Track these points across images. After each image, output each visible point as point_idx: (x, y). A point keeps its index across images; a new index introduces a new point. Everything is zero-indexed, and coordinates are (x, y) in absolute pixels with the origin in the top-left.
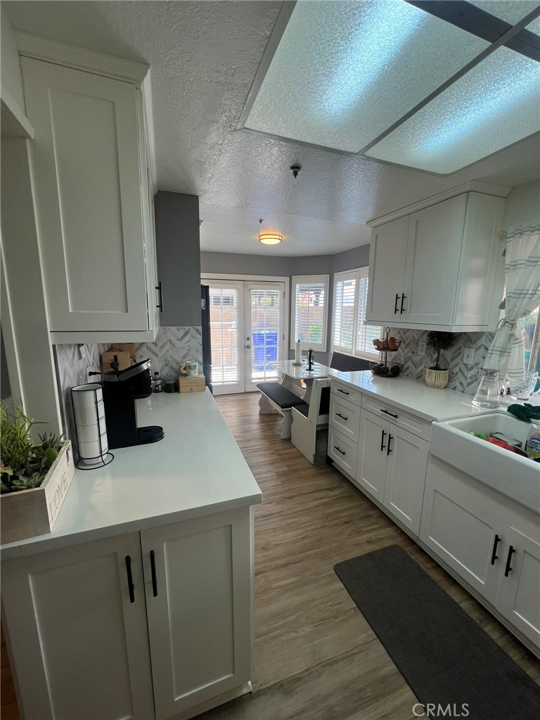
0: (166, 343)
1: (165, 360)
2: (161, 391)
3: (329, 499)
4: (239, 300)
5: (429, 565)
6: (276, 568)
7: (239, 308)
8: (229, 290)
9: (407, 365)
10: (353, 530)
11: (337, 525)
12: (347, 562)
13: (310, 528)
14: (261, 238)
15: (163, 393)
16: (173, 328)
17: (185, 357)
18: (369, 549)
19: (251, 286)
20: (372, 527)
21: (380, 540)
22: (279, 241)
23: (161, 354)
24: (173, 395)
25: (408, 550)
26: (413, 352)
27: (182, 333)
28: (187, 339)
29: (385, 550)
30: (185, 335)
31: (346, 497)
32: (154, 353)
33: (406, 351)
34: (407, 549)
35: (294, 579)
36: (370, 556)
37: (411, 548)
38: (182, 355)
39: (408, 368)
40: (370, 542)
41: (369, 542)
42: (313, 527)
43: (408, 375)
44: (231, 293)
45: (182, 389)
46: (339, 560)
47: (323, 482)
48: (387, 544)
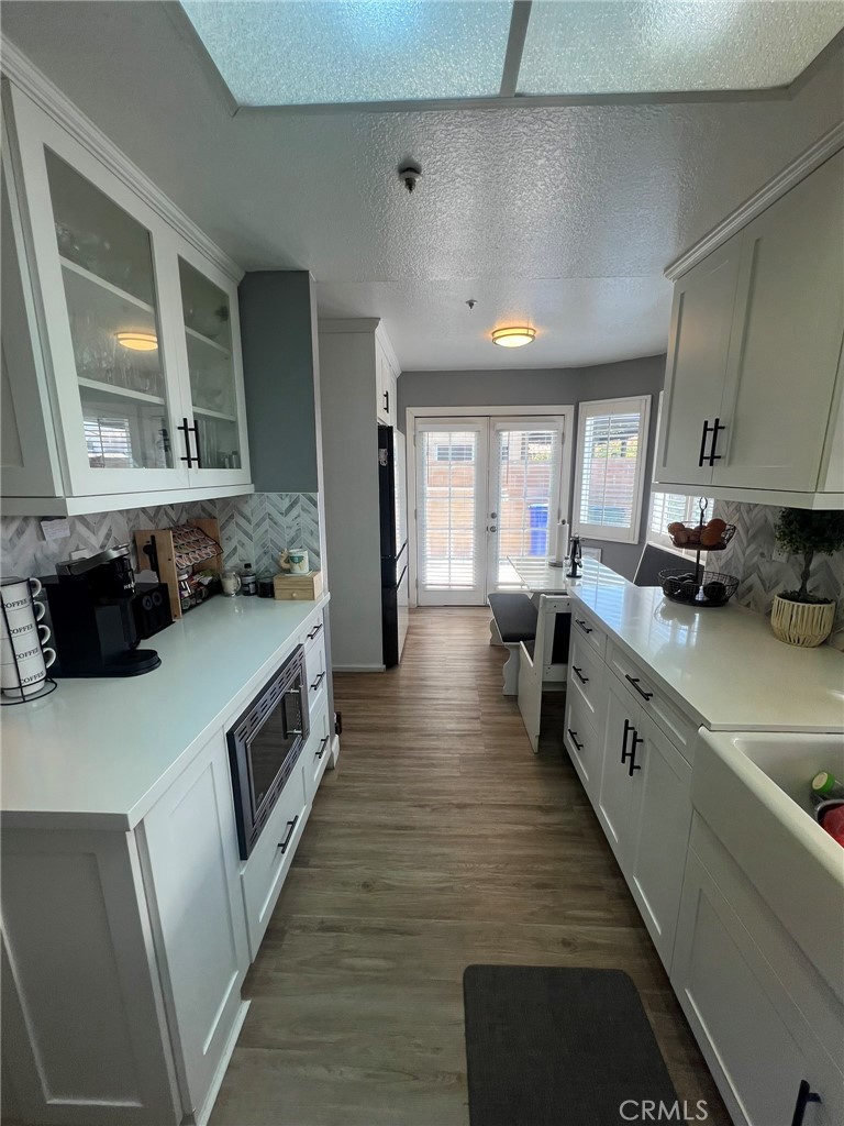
0: (263, 519)
1: (263, 546)
2: (253, 594)
3: (530, 828)
4: (479, 450)
5: (681, 1052)
6: (366, 931)
7: (479, 464)
8: (463, 434)
9: (749, 582)
10: (545, 907)
11: (517, 885)
12: (495, 971)
13: (465, 875)
14: (496, 335)
15: (255, 597)
16: (273, 495)
17: (292, 542)
18: (559, 958)
19: (499, 426)
20: (588, 914)
21: (593, 946)
22: (530, 339)
23: (256, 536)
24: (269, 601)
25: (647, 993)
26: (762, 555)
27: (286, 503)
28: (294, 512)
29: (589, 975)
30: (292, 506)
31: (567, 833)
32: (246, 534)
33: (748, 552)
34: (646, 991)
35: (381, 963)
36: (553, 975)
37: (657, 992)
38: (288, 538)
39: (750, 589)
40: (570, 944)
41: (566, 943)
42: (469, 875)
43: (748, 605)
44: (466, 438)
45: (277, 593)
46: (485, 957)
47: (535, 791)
48: (603, 962)
